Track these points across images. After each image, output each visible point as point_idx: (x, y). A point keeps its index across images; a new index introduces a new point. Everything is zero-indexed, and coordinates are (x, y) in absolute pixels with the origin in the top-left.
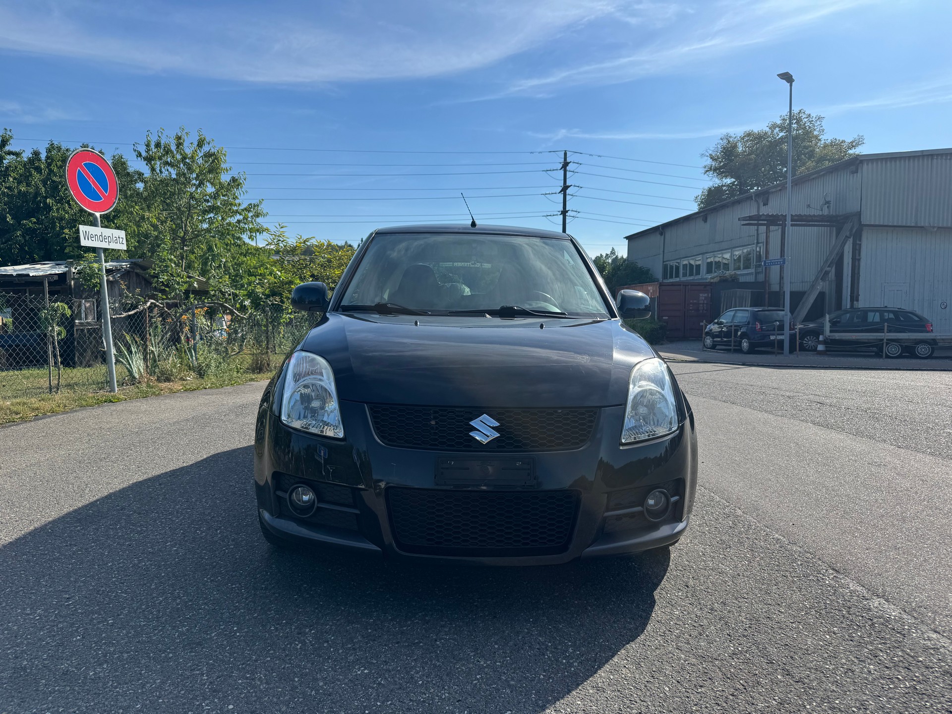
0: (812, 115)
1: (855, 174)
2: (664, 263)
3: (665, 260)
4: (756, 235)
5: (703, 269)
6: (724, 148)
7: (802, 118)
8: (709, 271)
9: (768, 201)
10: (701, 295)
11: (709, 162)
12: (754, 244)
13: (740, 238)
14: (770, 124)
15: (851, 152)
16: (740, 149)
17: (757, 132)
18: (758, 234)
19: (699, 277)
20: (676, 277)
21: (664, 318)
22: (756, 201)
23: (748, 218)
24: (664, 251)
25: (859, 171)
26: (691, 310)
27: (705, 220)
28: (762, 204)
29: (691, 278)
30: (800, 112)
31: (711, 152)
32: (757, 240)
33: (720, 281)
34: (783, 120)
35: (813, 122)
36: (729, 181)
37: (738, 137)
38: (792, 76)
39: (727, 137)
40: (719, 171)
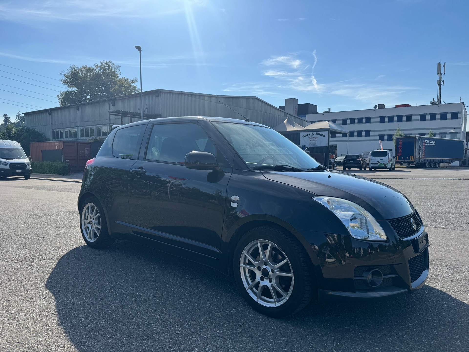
0: (115, 64)
1: (158, 97)
2: (53, 130)
3: (53, 128)
4: (109, 119)
5: (79, 134)
6: (72, 72)
7: (111, 65)
8: (82, 136)
9: (115, 104)
10: (86, 148)
11: (64, 78)
12: (108, 124)
13: (100, 120)
14: (95, 65)
15: (132, 84)
16: (80, 74)
17: (89, 67)
18: (110, 120)
19: (76, 139)
20: (61, 138)
21: (67, 160)
22: (108, 103)
23: (114, 112)
24: (52, 124)
25: (160, 96)
26: (81, 156)
27: (78, 110)
28: (111, 105)
29: (71, 139)
30: (109, 62)
31: (65, 73)
32: (110, 122)
33: (95, 142)
34: (102, 64)
35: (115, 68)
36: (75, 89)
37: (79, 68)
38: (141, 48)
39: (74, 67)
40: (70, 83)
